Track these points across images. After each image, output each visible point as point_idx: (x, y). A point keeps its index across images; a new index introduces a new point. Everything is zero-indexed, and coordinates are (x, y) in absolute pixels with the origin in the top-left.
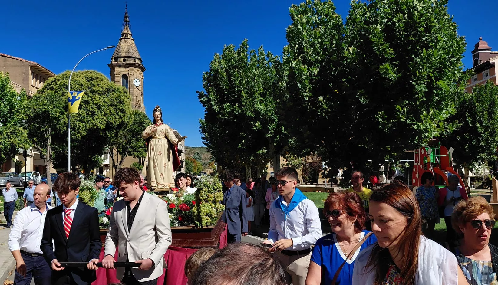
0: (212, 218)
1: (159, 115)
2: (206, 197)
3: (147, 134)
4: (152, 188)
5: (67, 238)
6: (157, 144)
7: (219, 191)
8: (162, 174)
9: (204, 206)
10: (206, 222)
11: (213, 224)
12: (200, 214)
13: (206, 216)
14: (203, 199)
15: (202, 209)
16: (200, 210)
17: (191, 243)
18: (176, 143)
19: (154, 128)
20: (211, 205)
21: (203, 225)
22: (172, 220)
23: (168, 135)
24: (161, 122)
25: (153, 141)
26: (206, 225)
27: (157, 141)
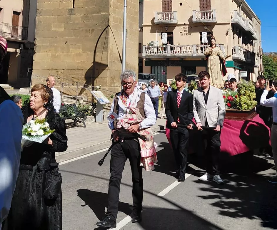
0: (248, 105)
1: (214, 41)
2: (244, 93)
3: (207, 53)
7: (253, 92)
8: (216, 78)
9: (243, 98)
10: (244, 107)
11: (249, 109)
12: (241, 102)
13: (244, 104)
14: (242, 94)
15: (242, 100)
16: (241, 100)
18: (224, 59)
19: (211, 49)
20: (247, 98)
21: (243, 109)
23: (219, 54)
24: (215, 46)
25: (210, 58)
26: (244, 109)
27: (213, 58)
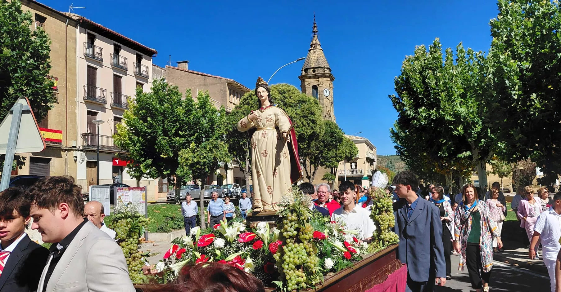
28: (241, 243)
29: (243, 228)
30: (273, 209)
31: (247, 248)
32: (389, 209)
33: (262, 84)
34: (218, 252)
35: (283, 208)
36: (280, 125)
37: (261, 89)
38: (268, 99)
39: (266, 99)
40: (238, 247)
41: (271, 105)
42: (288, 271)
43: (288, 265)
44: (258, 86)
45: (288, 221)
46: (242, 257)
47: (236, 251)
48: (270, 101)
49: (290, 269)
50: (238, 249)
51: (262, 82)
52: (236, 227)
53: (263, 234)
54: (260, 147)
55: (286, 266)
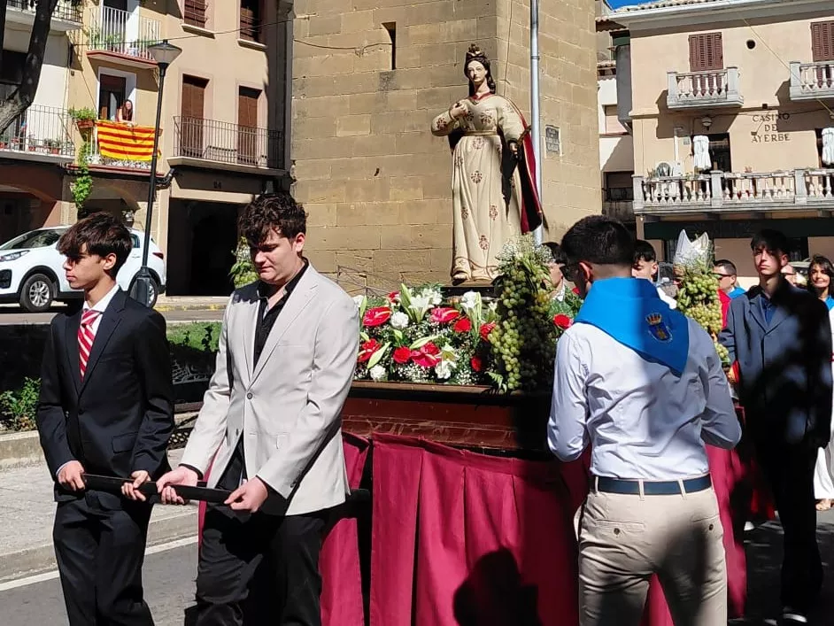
1: (478, 69)
4: (457, 276)
5: (83, 373)
6: (469, 150)
17: (480, 435)
19: (458, 106)
22: (455, 365)
23: (502, 126)
24: (488, 90)
28: (434, 322)
29: (438, 300)
30: (487, 275)
31: (444, 330)
32: (711, 298)
33: (477, 56)
34: (398, 334)
35: (505, 263)
36: (504, 128)
37: (475, 65)
38: (486, 81)
39: (482, 81)
40: (430, 329)
41: (491, 93)
42: (509, 358)
43: (510, 348)
44: (469, 59)
45: (512, 283)
46: (437, 344)
47: (427, 335)
48: (489, 85)
49: (512, 355)
50: (430, 330)
51: (477, 53)
52: (426, 296)
53: (470, 309)
54: (469, 165)
55: (507, 351)
